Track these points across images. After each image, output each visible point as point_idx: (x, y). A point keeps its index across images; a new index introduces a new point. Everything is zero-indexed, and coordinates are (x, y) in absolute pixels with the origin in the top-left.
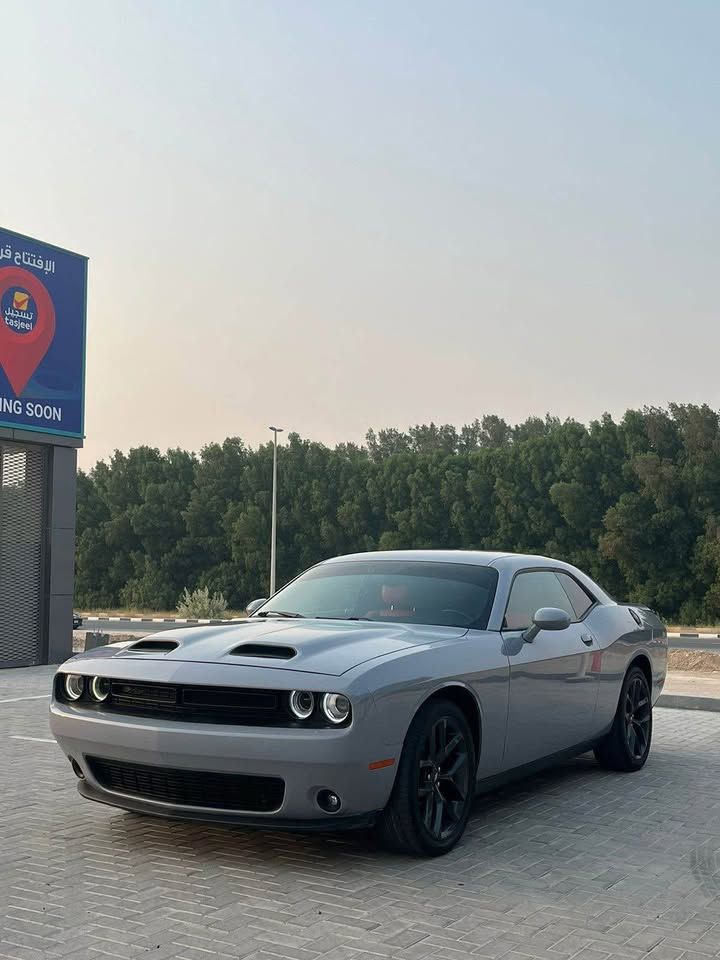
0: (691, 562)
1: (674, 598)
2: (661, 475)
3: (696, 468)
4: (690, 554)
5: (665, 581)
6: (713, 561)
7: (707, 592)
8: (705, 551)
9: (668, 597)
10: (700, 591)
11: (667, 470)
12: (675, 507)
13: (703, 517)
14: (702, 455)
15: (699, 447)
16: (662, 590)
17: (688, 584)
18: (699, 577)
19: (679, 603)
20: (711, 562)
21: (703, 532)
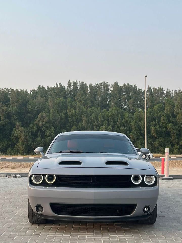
0: (11, 136)
1: (5, 147)
2: (3, 109)
3: (13, 108)
4: (10, 134)
5: (3, 142)
6: (18, 135)
7: (16, 145)
8: (15, 133)
9: (4, 147)
10: (13, 144)
11: (5, 108)
12: (7, 119)
13: (15, 123)
14: (16, 104)
15: (15, 101)
16: (2, 145)
17: (10, 143)
18: (13, 140)
19: (7, 148)
20: (17, 136)
21: (15, 127)
